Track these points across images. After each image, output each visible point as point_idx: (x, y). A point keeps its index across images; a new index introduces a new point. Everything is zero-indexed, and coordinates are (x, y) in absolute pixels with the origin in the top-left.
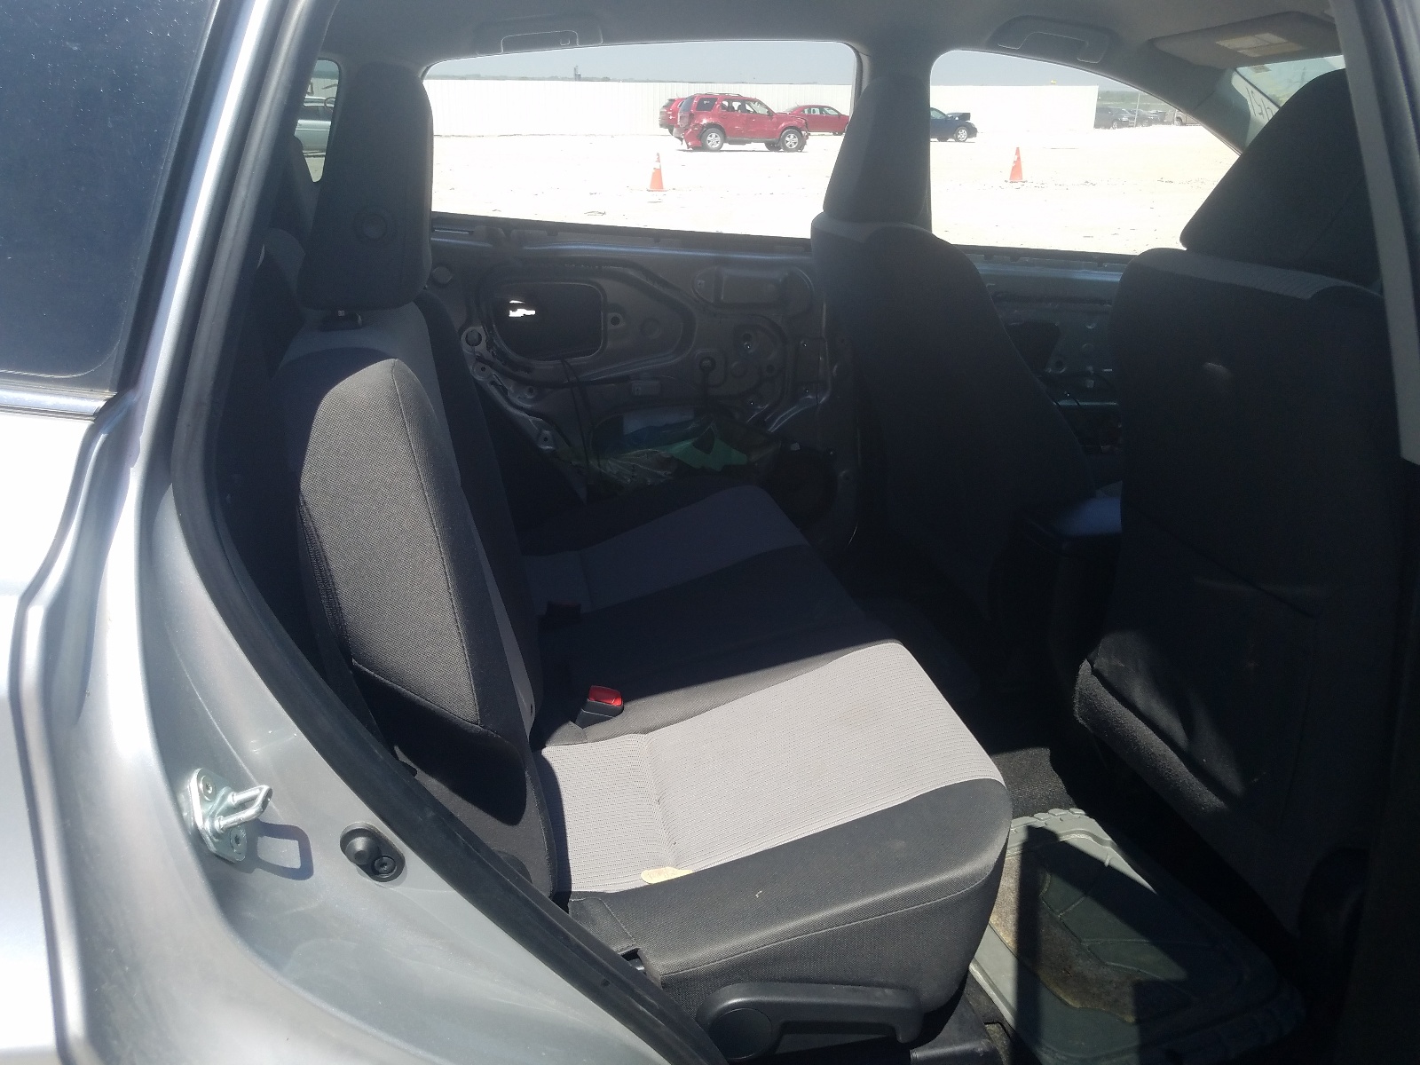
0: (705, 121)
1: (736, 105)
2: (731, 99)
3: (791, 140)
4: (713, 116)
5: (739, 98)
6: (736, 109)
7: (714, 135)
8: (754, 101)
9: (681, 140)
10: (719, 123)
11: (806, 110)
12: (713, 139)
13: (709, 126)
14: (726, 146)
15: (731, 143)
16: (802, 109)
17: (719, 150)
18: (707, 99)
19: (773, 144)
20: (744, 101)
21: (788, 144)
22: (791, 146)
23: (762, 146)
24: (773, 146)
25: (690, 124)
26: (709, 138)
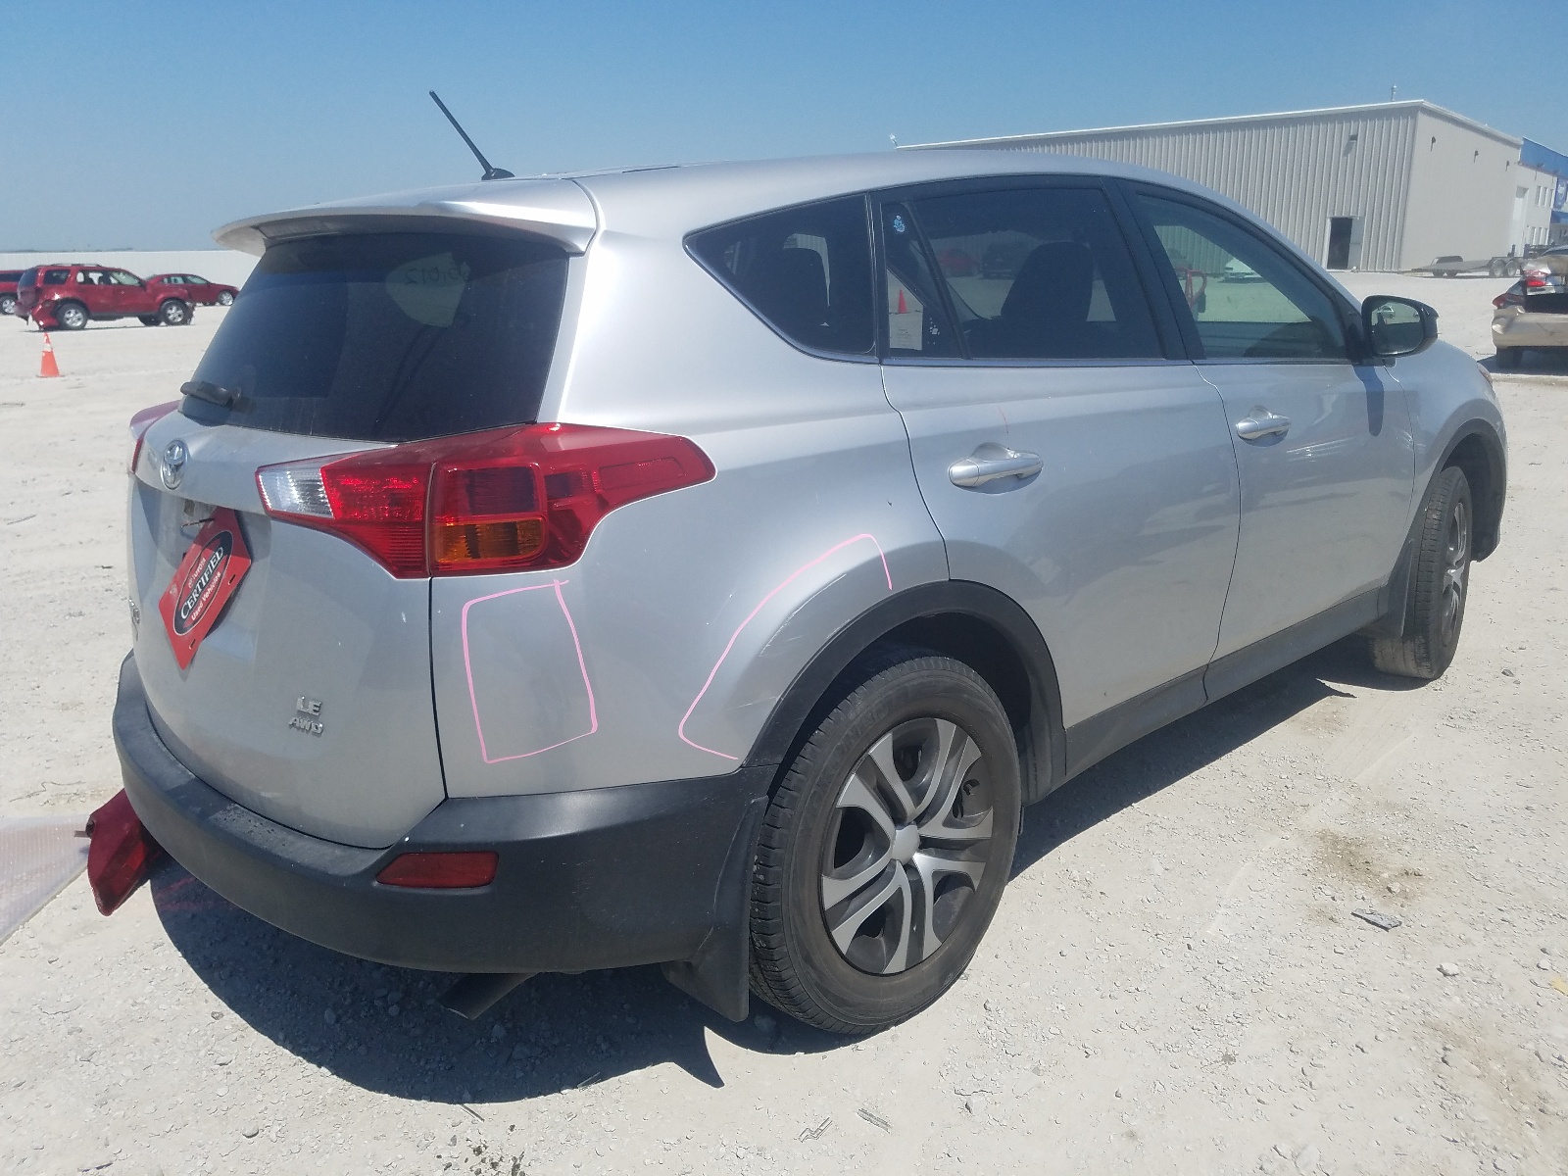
0: (57, 297)
1: (95, 277)
2: (86, 270)
3: (174, 312)
4: (68, 289)
5: (97, 269)
6: (96, 282)
7: (73, 311)
8: (119, 271)
9: (26, 318)
10: (78, 296)
11: (166, 280)
12: (73, 316)
13: (64, 301)
14: (91, 323)
15: (95, 319)
16: (160, 278)
17: (82, 328)
18: (55, 271)
19: (151, 317)
20: (107, 273)
21: (171, 317)
22: (174, 318)
23: (136, 321)
24: (150, 320)
25: (37, 300)
26: (67, 316)
